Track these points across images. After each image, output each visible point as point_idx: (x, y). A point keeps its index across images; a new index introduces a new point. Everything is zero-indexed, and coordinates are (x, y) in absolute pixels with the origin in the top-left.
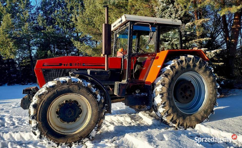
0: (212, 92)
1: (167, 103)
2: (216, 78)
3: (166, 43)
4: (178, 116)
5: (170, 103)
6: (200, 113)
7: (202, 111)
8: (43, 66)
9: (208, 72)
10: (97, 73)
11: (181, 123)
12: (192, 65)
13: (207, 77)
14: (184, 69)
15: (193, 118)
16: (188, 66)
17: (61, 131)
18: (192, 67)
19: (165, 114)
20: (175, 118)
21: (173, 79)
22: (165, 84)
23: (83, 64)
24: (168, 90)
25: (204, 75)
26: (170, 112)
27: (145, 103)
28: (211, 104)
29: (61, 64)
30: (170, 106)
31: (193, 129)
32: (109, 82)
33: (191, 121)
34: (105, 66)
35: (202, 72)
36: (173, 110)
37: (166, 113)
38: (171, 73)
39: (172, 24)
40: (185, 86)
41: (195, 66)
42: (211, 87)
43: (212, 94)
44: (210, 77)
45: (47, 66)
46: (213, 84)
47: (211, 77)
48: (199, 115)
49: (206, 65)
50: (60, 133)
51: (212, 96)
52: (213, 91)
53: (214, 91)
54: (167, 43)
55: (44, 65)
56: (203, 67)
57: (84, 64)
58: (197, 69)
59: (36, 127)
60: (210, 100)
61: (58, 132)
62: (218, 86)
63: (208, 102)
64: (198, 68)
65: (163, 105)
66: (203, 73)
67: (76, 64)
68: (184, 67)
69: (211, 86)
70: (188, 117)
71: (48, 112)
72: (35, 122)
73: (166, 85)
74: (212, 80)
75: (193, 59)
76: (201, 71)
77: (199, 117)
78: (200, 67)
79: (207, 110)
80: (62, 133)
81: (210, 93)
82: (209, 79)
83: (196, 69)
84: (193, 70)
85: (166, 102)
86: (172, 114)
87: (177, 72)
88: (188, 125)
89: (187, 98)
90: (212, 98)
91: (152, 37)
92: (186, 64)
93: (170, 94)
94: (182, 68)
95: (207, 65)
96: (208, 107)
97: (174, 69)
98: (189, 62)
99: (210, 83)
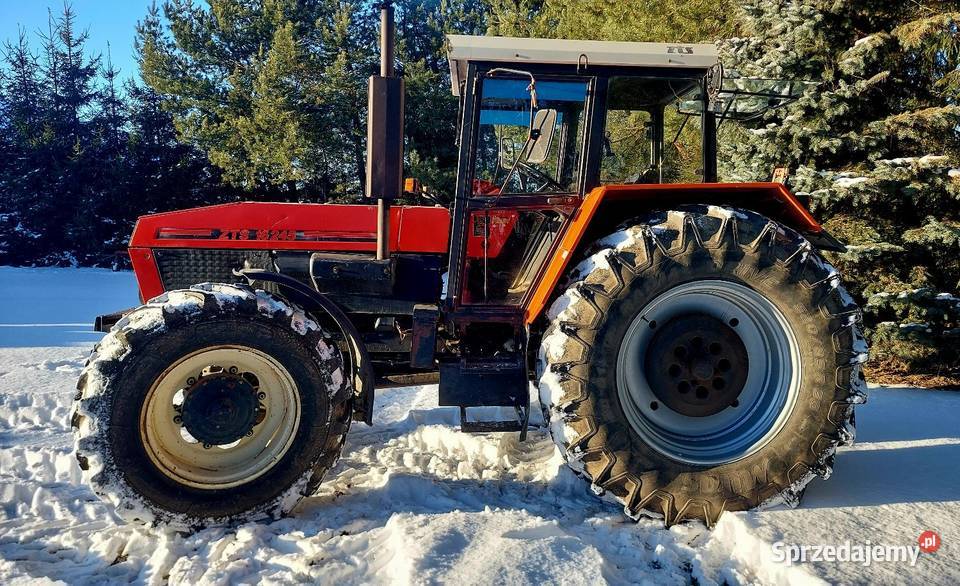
0: (820, 378)
1: (582, 405)
2: (851, 314)
3: (756, 132)
4: (635, 469)
5: (596, 407)
6: (749, 467)
7: (761, 459)
8: (158, 237)
9: (805, 288)
10: (339, 270)
11: (646, 497)
12: (720, 252)
13: (799, 308)
14: (675, 269)
15: (709, 483)
16: (700, 257)
17: (177, 470)
18: (718, 262)
19: (574, 452)
20: (617, 474)
21: (618, 309)
22: (577, 329)
23: (298, 234)
24: (590, 353)
25: (782, 300)
26: (595, 444)
27: (514, 399)
28: (810, 432)
29: (217, 234)
30: (597, 421)
31: (708, 528)
32: (397, 303)
33: (694, 493)
34: (376, 240)
35: (776, 287)
36: (608, 438)
37: (578, 449)
38: (612, 282)
39: (665, 64)
40: (698, 342)
41: (733, 256)
42: (819, 358)
43: (822, 387)
44: (818, 310)
45: (171, 237)
46: (829, 342)
47: (824, 313)
48: (743, 472)
49: (800, 256)
50: (173, 477)
51: (820, 398)
52: (828, 373)
53: (833, 374)
54: (762, 131)
55: (162, 234)
56: (781, 266)
57: (302, 234)
58: (748, 273)
59: (96, 443)
60: (812, 415)
61: (168, 473)
62: (859, 353)
63: (799, 423)
64: (754, 265)
65: (564, 415)
66: (778, 292)
67: (270, 231)
68: (676, 258)
69: (819, 351)
70: (685, 478)
71: (147, 397)
72: (96, 423)
73: (581, 334)
74: (826, 323)
75: (730, 223)
76: (768, 282)
77: (742, 484)
78: (763, 265)
79: (789, 457)
80: (180, 480)
81: (814, 384)
82: (810, 319)
83: (743, 269)
84: (724, 275)
85: (579, 403)
86: (607, 453)
87: (638, 282)
88: (682, 509)
89: (702, 393)
90: (823, 405)
91: (538, 131)
92: (686, 246)
93: (601, 371)
94: (667, 264)
95: (805, 255)
96: (795, 446)
97: (626, 270)
98: (706, 236)
99: (817, 337)
